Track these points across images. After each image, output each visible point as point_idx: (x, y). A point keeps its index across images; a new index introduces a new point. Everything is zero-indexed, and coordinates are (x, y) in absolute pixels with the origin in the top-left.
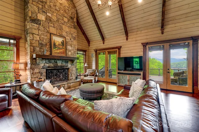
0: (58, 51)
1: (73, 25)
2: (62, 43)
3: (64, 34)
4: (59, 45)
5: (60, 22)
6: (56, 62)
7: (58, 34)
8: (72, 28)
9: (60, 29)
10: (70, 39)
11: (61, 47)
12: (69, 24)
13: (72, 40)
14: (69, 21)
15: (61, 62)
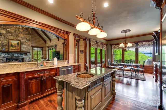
0: (15, 48)
1: (27, 32)
2: (17, 44)
3: (20, 38)
4: (15, 45)
5: (16, 33)
6: (13, 54)
7: (14, 39)
8: (26, 34)
9: (16, 36)
10: (25, 41)
11: (17, 46)
12: (24, 33)
13: (27, 41)
14: (23, 31)
15: (17, 54)
